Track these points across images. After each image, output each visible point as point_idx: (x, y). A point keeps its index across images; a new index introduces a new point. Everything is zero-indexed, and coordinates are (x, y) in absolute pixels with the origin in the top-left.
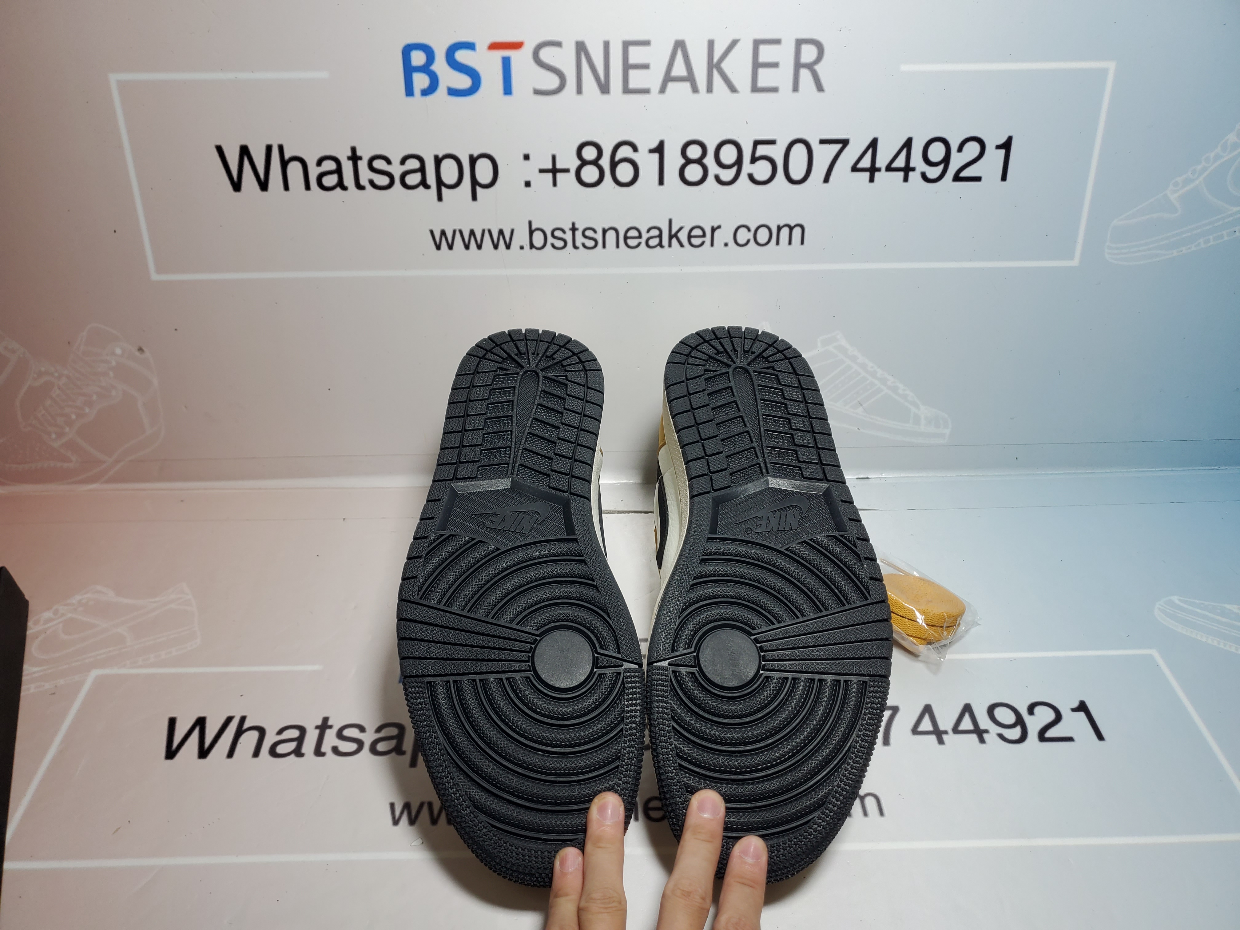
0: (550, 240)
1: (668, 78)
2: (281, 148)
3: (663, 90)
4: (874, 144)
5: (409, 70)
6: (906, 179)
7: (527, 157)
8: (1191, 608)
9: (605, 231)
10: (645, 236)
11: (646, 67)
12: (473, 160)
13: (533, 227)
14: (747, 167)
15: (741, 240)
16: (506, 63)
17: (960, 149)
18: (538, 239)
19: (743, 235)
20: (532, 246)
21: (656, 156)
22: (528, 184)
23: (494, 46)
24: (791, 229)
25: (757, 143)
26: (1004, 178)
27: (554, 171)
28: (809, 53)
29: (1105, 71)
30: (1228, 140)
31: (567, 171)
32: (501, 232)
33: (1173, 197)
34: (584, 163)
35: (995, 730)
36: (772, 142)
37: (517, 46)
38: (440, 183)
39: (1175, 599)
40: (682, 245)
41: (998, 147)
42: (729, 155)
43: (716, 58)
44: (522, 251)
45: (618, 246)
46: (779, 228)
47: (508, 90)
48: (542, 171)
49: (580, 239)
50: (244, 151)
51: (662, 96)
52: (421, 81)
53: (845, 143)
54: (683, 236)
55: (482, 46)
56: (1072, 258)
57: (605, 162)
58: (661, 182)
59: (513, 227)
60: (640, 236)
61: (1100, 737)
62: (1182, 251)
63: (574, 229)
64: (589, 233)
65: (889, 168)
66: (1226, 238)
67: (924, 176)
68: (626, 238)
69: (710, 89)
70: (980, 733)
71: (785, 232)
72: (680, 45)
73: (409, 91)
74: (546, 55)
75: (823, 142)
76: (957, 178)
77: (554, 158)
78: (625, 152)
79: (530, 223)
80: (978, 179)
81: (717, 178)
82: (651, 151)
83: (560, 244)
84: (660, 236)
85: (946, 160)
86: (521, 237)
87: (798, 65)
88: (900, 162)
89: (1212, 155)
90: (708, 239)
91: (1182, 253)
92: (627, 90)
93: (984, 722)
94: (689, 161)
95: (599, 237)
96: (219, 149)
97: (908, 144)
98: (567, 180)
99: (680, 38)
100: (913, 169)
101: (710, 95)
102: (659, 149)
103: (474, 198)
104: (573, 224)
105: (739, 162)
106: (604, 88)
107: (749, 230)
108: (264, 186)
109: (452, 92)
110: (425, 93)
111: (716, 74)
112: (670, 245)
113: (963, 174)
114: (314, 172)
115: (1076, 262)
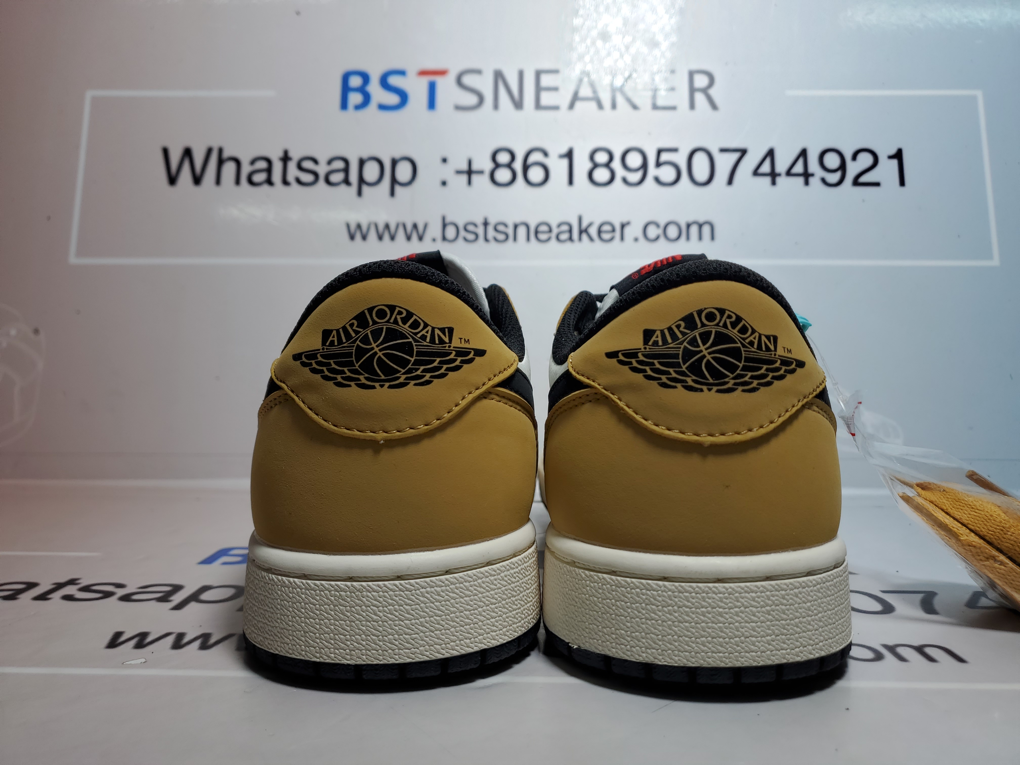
0: (462, 233)
1: (575, 98)
2: (221, 150)
3: (571, 106)
4: (771, 153)
5: (346, 89)
6: (807, 184)
7: (444, 160)
9: (516, 227)
10: (555, 231)
11: (556, 89)
12: (394, 163)
13: (447, 222)
14: (652, 170)
15: (651, 235)
16: (432, 88)
17: (854, 157)
18: (451, 232)
19: (652, 232)
20: (444, 238)
21: (565, 162)
22: (444, 183)
23: (423, 73)
24: (700, 226)
25: (659, 152)
26: (902, 183)
27: (470, 172)
28: (701, 81)
29: (974, 98)
31: (481, 172)
32: (415, 226)
34: (497, 165)
36: (675, 150)
37: (442, 73)
38: (361, 181)
40: (591, 239)
41: (890, 157)
42: (634, 160)
45: (528, 239)
46: (688, 226)
47: (432, 104)
48: (458, 172)
49: (491, 233)
50: (187, 153)
52: (355, 98)
53: (743, 152)
54: (593, 231)
55: (412, 72)
56: (991, 259)
57: (518, 165)
58: (571, 182)
59: (427, 221)
60: (550, 231)
63: (486, 224)
64: (501, 228)
65: (789, 173)
67: (824, 181)
68: (537, 232)
69: (614, 107)
71: (694, 230)
72: (585, 73)
73: (344, 105)
74: (468, 80)
75: (722, 150)
76: (856, 182)
77: (470, 159)
78: (536, 157)
79: (444, 218)
80: (877, 184)
81: (625, 180)
82: (561, 157)
83: (471, 237)
84: (570, 231)
85: (843, 167)
86: (434, 231)
87: (692, 90)
88: (799, 168)
90: (618, 234)
92: (538, 106)
94: (596, 166)
95: (510, 231)
96: (166, 152)
97: (803, 153)
98: (481, 181)
99: (585, 69)
100: (812, 175)
102: (569, 155)
103: (392, 193)
104: (486, 219)
105: (644, 166)
106: (518, 104)
107: (658, 225)
109: (382, 107)
110: (358, 107)
111: (618, 96)
112: (580, 239)
113: (863, 179)
114: (246, 169)
115: (995, 262)
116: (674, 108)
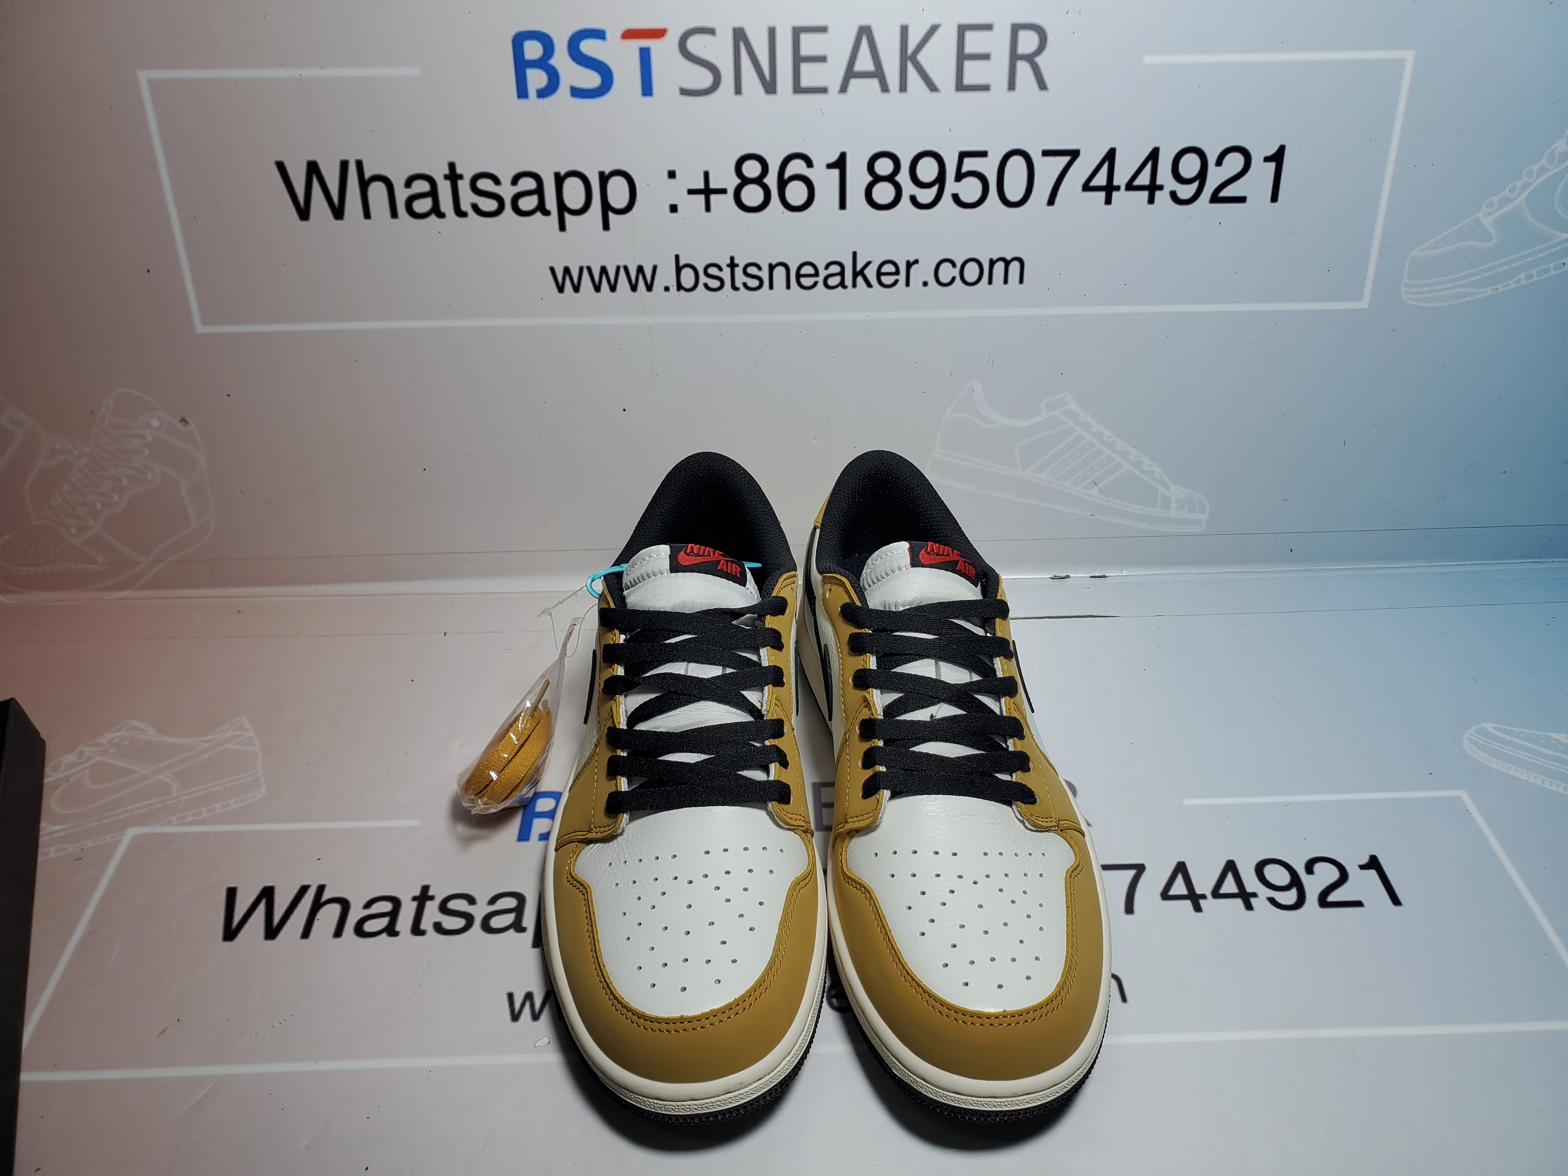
0: (703, 279)
1: (850, 74)
2: (359, 164)
3: (843, 89)
4: (1110, 156)
5: (521, 65)
6: (1151, 200)
7: (672, 175)
8: (1508, 737)
9: (772, 268)
10: (823, 273)
11: (822, 59)
12: (604, 179)
13: (682, 263)
14: (951, 186)
15: (944, 278)
16: (645, 55)
17: (1219, 162)
18: (687, 277)
19: (946, 272)
20: (680, 287)
21: (836, 172)
22: (674, 209)
23: (629, 34)
24: (1007, 263)
25: (963, 155)
26: (1274, 198)
27: (707, 192)
29: (1401, 62)
30: (1555, 149)
31: (723, 191)
32: (640, 269)
33: (1486, 221)
34: (745, 181)
35: (1264, 892)
36: (984, 154)
37: (659, 33)
38: (562, 208)
39: (1489, 726)
40: (869, 285)
41: (1267, 159)
42: (928, 170)
43: (911, 48)
44: (667, 293)
45: (788, 287)
46: (992, 263)
47: (647, 90)
48: (691, 192)
49: (740, 278)
50: (313, 169)
51: (842, 96)
52: (537, 79)
53: (1074, 154)
54: (871, 273)
55: (614, 34)
56: (1359, 298)
57: (771, 180)
58: (843, 205)
59: (655, 263)
60: (816, 274)
61: (1396, 901)
62: (1497, 289)
63: (732, 265)
64: (752, 270)
65: (1130, 187)
66: (1553, 273)
67: (1174, 195)
68: (799, 276)
69: (903, 88)
70: (1246, 897)
71: (999, 267)
72: (865, 32)
73: (522, 92)
74: (695, 45)
75: (1046, 153)
76: (1215, 198)
77: (706, 175)
78: (796, 167)
79: (677, 257)
80: (1242, 200)
81: (913, 199)
82: (830, 166)
83: (715, 284)
84: (842, 274)
85: (1202, 176)
86: (666, 276)
87: (1014, 57)
88: (1144, 179)
89: (1536, 167)
90: (902, 277)
91: (1497, 291)
92: (798, 89)
93: (1252, 883)
94: (877, 179)
95: (764, 274)
96: (281, 166)
97: (1154, 155)
98: (723, 203)
99: (865, 23)
100: (1161, 188)
101: (903, 95)
102: (840, 164)
103: (606, 226)
104: (732, 259)
105: (941, 180)
106: (770, 87)
107: (954, 265)
108: (338, 212)
109: (577, 92)
110: (542, 93)
111: (910, 67)
112: (854, 285)
113: (1224, 193)
114: (402, 195)
115: (1364, 304)
116: (986, 88)
